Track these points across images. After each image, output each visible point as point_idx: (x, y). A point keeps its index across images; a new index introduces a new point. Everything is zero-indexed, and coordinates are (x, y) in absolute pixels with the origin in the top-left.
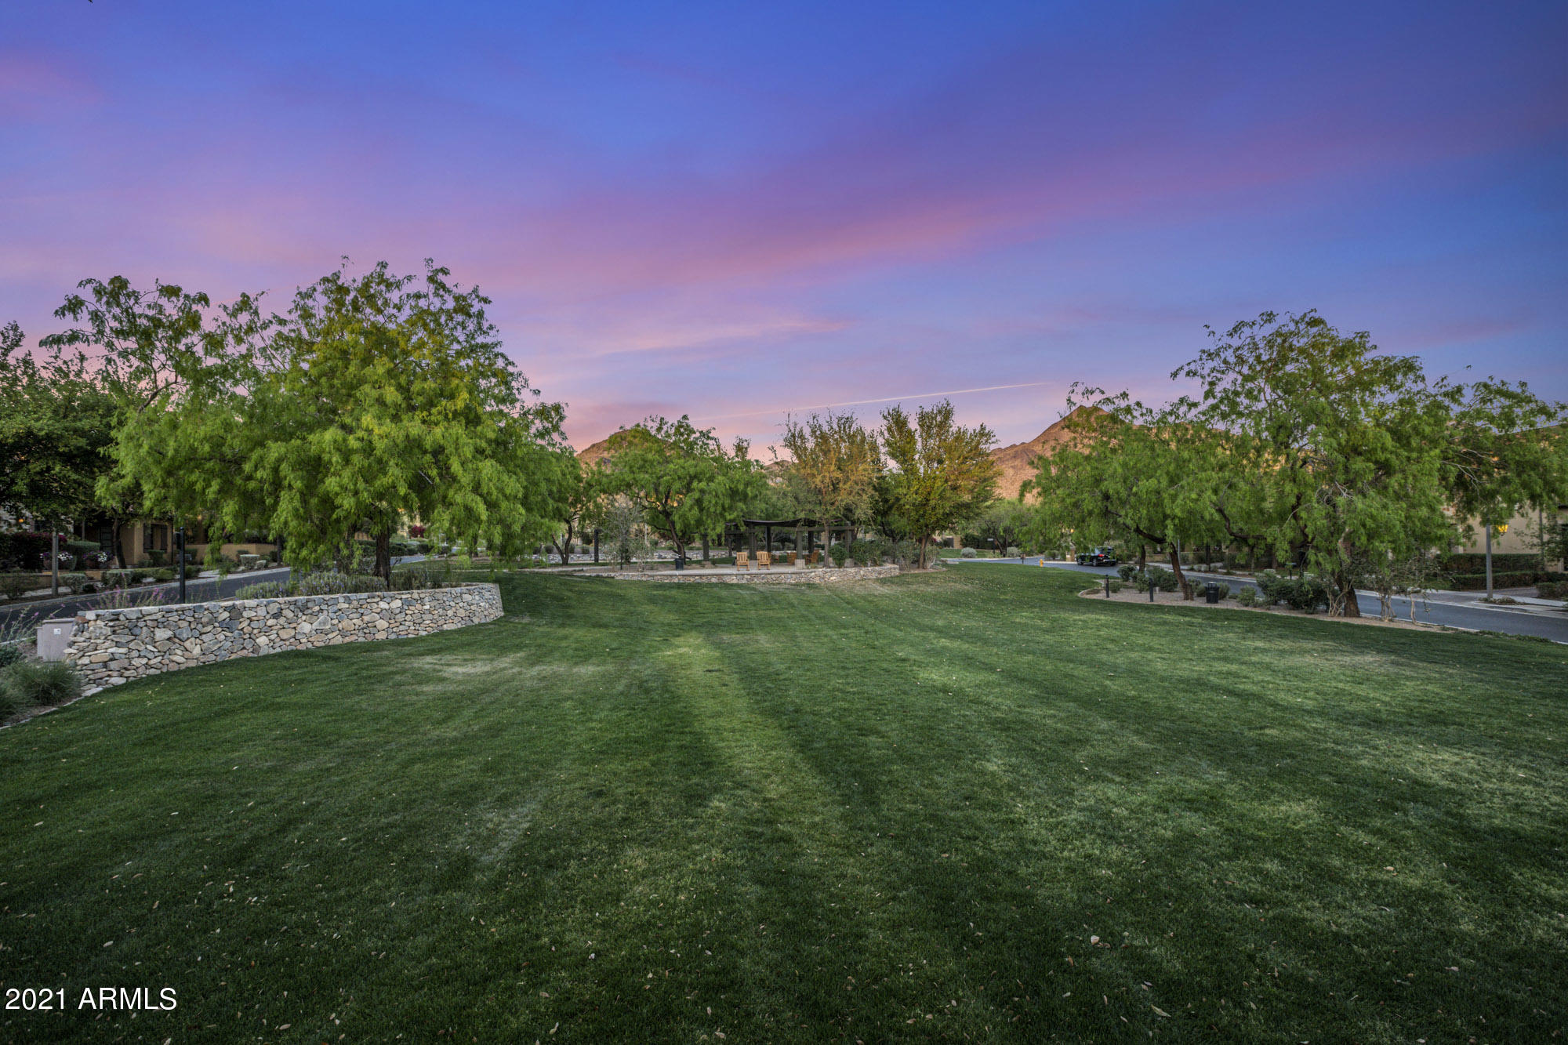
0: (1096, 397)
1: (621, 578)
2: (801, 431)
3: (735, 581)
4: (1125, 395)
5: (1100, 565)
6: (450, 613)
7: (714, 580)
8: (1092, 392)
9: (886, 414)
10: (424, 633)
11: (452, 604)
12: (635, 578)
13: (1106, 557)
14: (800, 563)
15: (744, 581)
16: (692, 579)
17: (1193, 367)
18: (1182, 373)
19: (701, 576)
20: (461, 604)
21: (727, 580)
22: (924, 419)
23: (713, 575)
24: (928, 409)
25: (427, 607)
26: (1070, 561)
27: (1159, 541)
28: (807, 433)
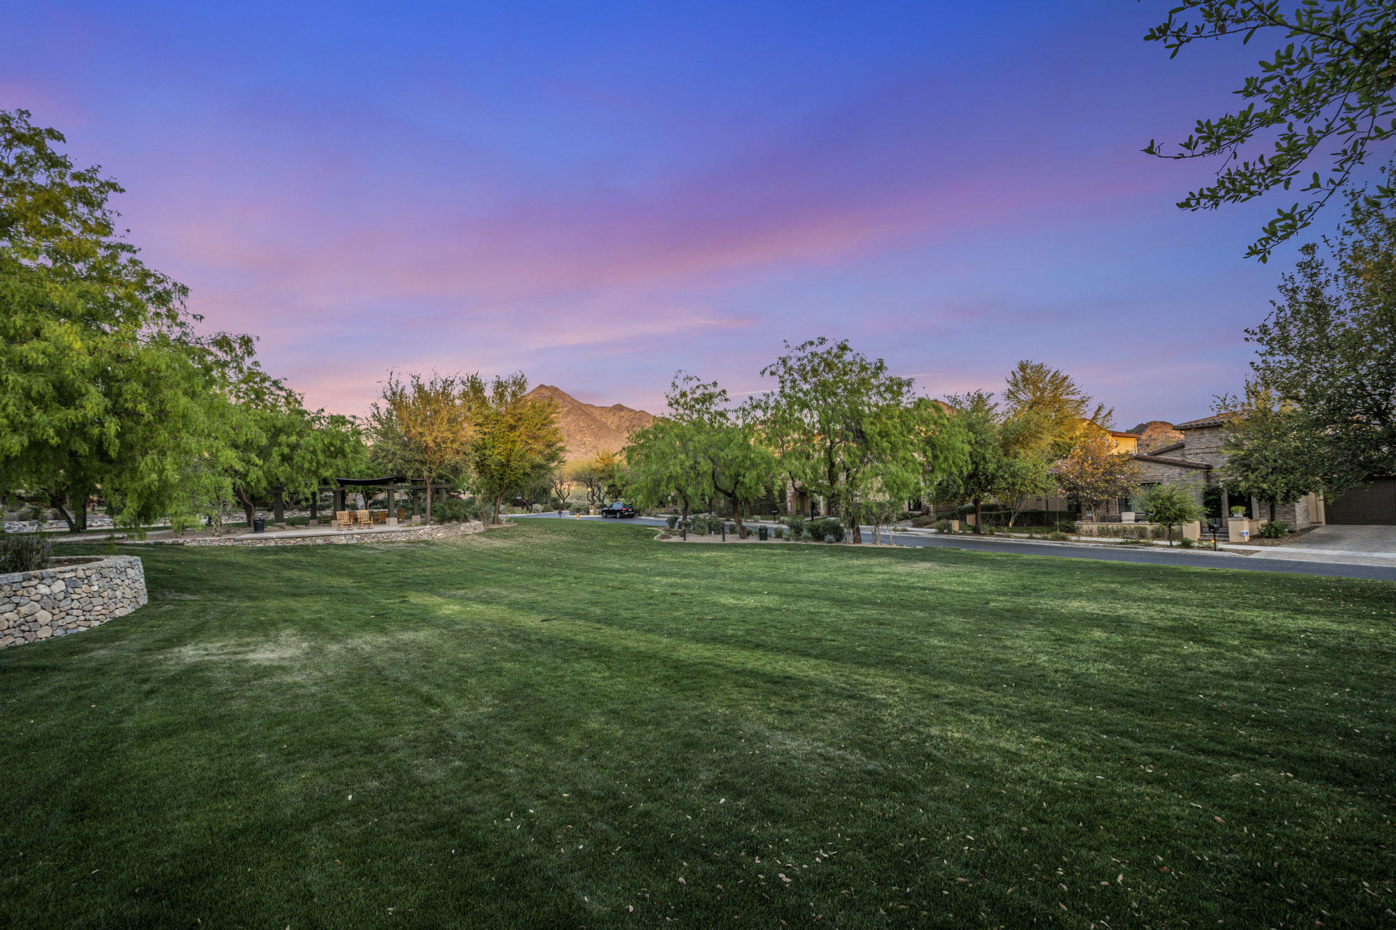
0: (694, 383)
1: (194, 544)
2: (403, 390)
3: (344, 542)
4: (715, 384)
5: (623, 517)
6: (118, 593)
7: (320, 541)
8: (691, 379)
9: (465, 380)
10: (97, 623)
11: (119, 582)
12: (216, 544)
13: (627, 511)
14: (393, 521)
15: (354, 542)
16: (293, 542)
17: (773, 369)
18: (767, 372)
19: (303, 538)
20: (127, 582)
21: (335, 540)
22: (500, 386)
23: (317, 536)
24: (503, 379)
25: (96, 588)
26: (594, 515)
27: (729, 495)
28: (410, 392)
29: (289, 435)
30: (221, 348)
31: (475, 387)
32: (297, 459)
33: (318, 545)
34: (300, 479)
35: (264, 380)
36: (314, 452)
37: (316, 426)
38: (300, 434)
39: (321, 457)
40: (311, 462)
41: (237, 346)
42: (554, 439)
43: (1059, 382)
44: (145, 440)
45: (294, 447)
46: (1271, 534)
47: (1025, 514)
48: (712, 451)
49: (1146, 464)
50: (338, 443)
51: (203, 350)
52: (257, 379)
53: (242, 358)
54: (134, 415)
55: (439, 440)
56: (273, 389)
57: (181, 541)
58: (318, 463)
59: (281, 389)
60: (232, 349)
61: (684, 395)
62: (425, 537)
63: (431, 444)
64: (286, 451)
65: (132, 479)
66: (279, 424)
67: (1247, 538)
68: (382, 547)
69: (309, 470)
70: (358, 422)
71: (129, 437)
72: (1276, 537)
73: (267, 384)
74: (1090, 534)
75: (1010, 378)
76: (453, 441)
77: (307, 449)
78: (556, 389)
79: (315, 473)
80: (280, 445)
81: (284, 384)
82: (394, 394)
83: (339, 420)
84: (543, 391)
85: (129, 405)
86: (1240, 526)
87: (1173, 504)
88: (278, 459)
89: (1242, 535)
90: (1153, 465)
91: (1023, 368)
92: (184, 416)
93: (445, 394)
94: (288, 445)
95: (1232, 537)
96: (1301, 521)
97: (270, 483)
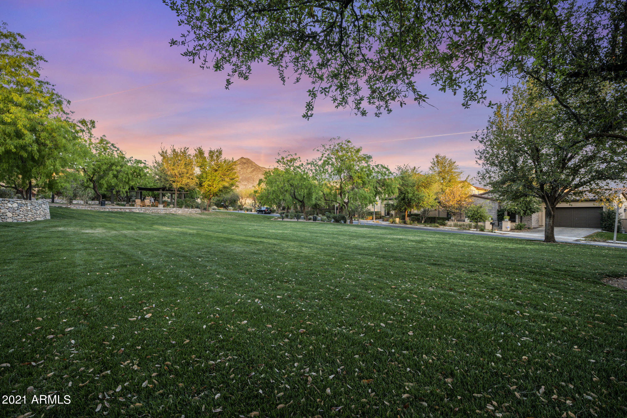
2: (166, 151)
6: (38, 212)
9: (196, 148)
10: (29, 221)
11: (39, 208)
13: (268, 211)
14: (161, 206)
19: (121, 209)
20: (42, 209)
21: (134, 211)
22: (212, 152)
25: (29, 208)
26: (254, 212)
27: (301, 202)
28: (169, 152)
29: (116, 166)
30: (82, 124)
31: (201, 152)
32: (120, 177)
33: (126, 212)
34: (121, 185)
35: (107, 143)
36: (127, 174)
37: (129, 164)
38: (122, 166)
39: (130, 176)
40: (126, 178)
41: (88, 124)
42: (234, 177)
43: (451, 163)
44: (49, 154)
45: (118, 172)
46: (519, 228)
47: (429, 218)
48: (291, 182)
49: (476, 198)
50: (138, 171)
51: (75, 124)
52: (105, 143)
53: (91, 129)
54: (45, 145)
55: (180, 172)
56: (112, 147)
57: (69, 207)
58: (129, 179)
59: (115, 147)
60: (87, 125)
61: (283, 158)
62: (173, 212)
63: (177, 174)
64: (115, 173)
65: (44, 168)
66: (113, 161)
67: (509, 229)
68: (154, 214)
69: (125, 181)
70: (147, 163)
71: (43, 153)
72: (521, 229)
73: (109, 145)
74: (451, 226)
75: (432, 161)
76: (187, 173)
77: (124, 173)
78: (249, 159)
79: (128, 183)
80: (112, 170)
81: (116, 145)
82: (163, 152)
83: (139, 162)
84: (243, 160)
85: (43, 141)
86: (507, 224)
87: (478, 213)
88: (112, 176)
89: (507, 228)
90: (479, 199)
91: (437, 157)
92: (64, 147)
93: (184, 153)
94: (117, 171)
95: (504, 229)
96: (534, 224)
97: (107, 185)
